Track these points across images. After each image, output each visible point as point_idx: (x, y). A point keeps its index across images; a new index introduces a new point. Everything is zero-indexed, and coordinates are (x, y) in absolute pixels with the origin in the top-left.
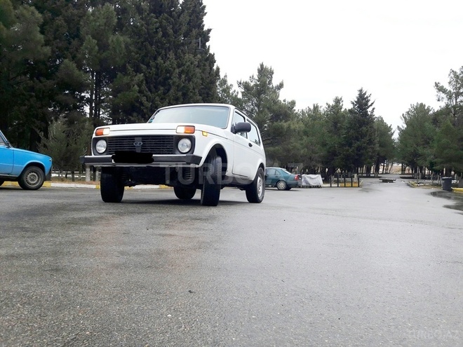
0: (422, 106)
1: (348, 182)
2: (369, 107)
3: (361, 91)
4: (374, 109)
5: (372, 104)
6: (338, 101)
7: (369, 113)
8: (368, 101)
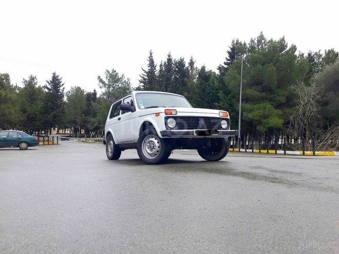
0: (79, 88)
1: (41, 141)
2: (60, 86)
3: (54, 74)
4: (64, 88)
5: (63, 84)
6: (33, 79)
7: (61, 91)
8: (60, 82)
